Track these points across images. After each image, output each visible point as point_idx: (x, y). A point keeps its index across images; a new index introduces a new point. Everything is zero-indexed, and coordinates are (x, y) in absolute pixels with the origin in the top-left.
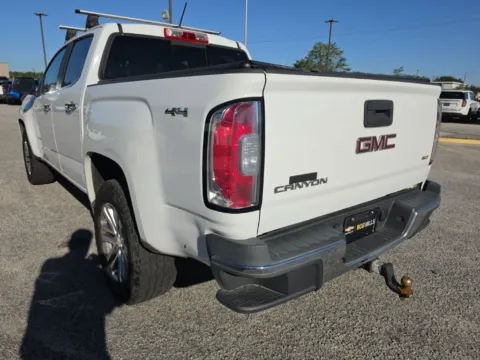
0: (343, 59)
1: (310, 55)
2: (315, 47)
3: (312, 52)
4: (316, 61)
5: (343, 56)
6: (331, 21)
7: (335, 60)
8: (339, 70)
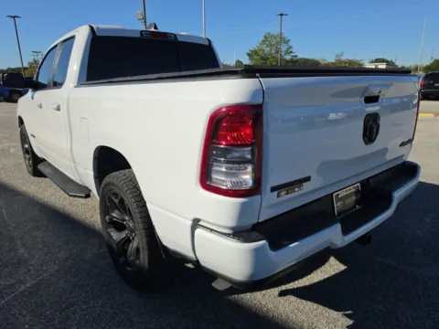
0: (290, 47)
1: (261, 44)
3: (263, 41)
4: (267, 49)
5: (290, 44)
6: (282, 15)
7: (284, 48)
8: (288, 57)
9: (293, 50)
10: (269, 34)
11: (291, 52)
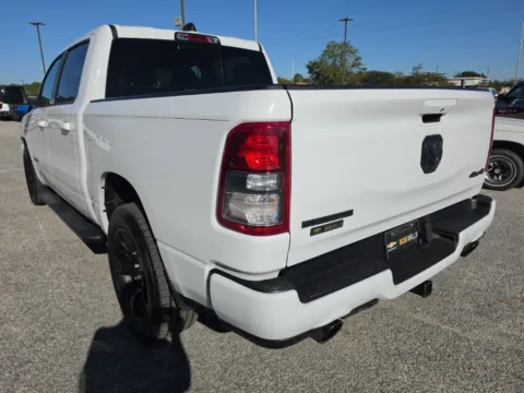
0: (358, 59)
1: (323, 55)
2: (328, 46)
3: (326, 51)
4: (330, 61)
5: (358, 55)
6: (346, 20)
7: (351, 59)
8: (355, 70)
9: (362, 62)
10: (333, 42)
11: (360, 64)
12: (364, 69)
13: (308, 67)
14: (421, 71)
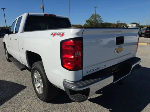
3: (91, 17)
4: (93, 20)
5: (101, 18)
6: (96, 7)
7: (98, 19)
8: (100, 22)
9: (102, 20)
10: (93, 14)
11: (101, 20)
12: (103, 22)
13: (86, 21)
14: (119, 22)
